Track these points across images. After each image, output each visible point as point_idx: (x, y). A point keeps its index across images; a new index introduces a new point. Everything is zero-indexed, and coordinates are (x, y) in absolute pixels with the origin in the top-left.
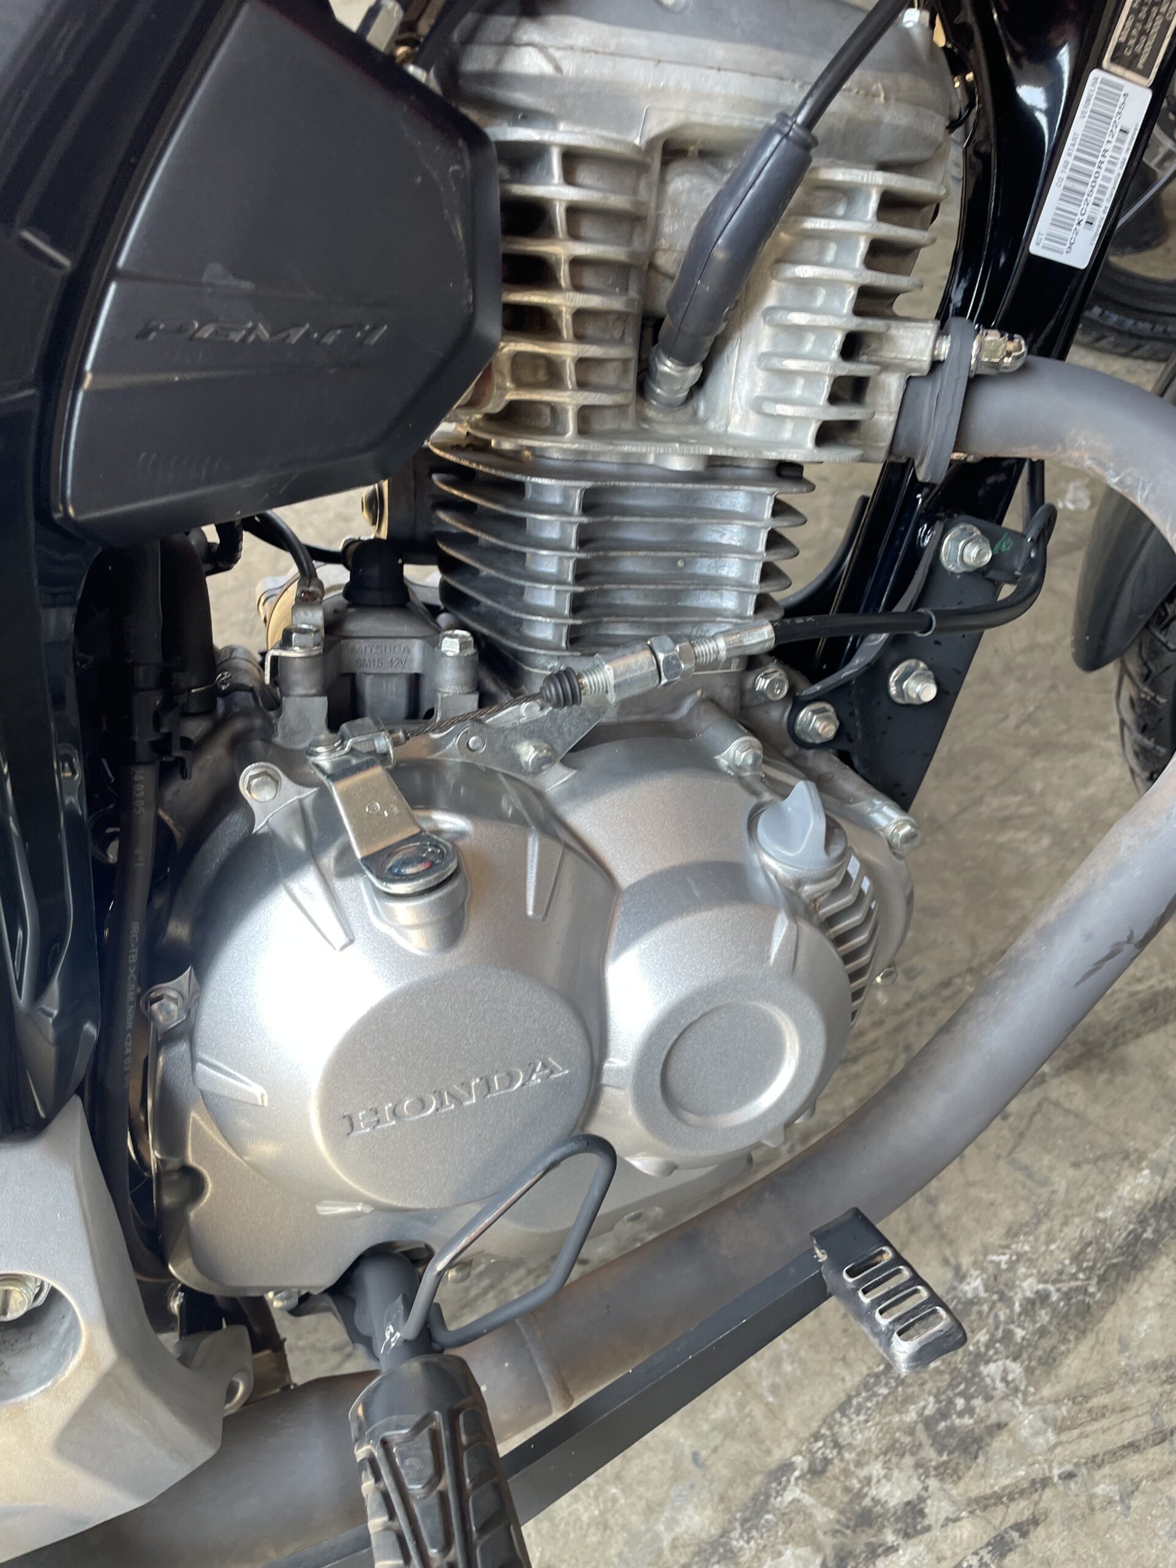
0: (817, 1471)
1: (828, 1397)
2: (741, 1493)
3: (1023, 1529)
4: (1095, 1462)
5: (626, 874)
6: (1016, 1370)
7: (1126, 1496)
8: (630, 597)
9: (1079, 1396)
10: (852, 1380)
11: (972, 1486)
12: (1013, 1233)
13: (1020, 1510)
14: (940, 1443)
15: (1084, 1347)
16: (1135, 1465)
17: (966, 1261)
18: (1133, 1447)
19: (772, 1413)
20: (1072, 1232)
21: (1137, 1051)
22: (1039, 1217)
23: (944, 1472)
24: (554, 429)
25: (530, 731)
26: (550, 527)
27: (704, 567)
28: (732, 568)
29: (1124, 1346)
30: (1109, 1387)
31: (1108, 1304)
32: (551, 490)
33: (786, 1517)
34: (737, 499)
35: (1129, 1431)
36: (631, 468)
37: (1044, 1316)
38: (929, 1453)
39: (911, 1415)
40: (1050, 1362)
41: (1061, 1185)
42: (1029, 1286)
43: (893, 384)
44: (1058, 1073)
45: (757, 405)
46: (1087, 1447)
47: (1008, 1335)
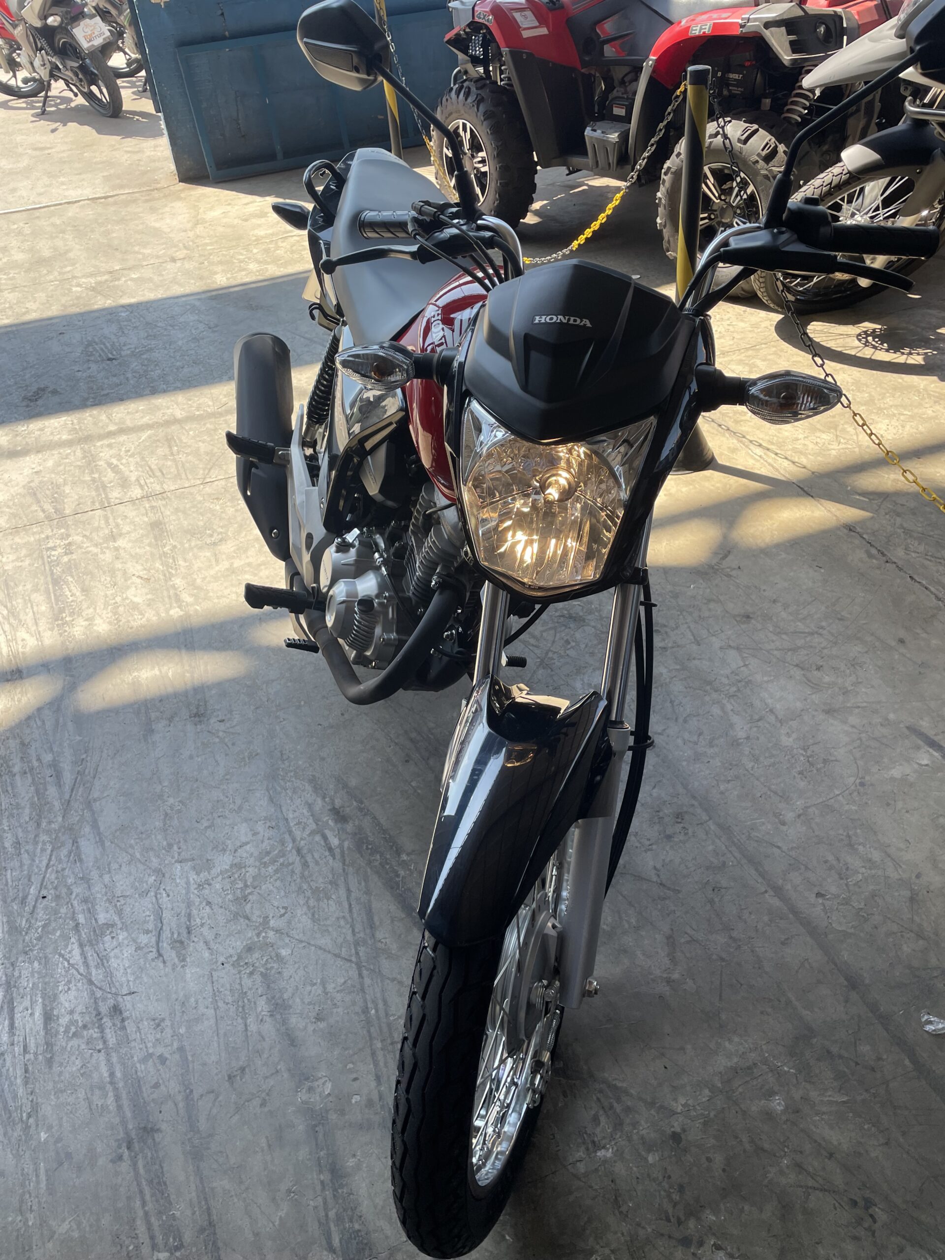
11: (348, 846)
13: (338, 856)
14: (360, 839)
15: (380, 884)
16: (343, 890)
17: (413, 857)
19: (377, 801)
23: (352, 839)
29: (378, 896)
30: (367, 888)
31: (392, 895)
33: (349, 801)
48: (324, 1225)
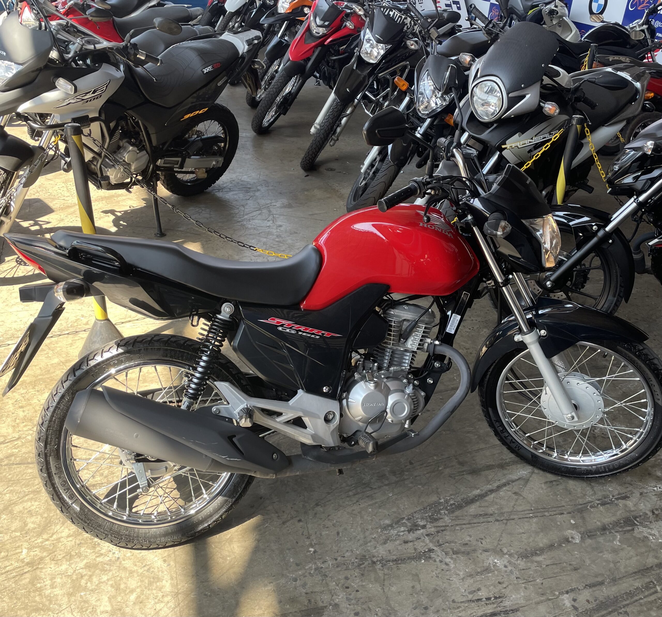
0: (409, 519)
1: (412, 511)
2: (396, 520)
3: (442, 531)
4: (457, 525)
5: (391, 389)
6: (446, 512)
7: (461, 530)
8: (395, 363)
9: (457, 517)
10: (417, 509)
11: (435, 524)
12: (451, 495)
13: (443, 528)
14: (431, 519)
15: (460, 511)
16: (464, 526)
17: (441, 497)
18: (464, 524)
19: (403, 511)
20: (462, 496)
21: (483, 473)
22: (457, 494)
23: (430, 522)
24: (390, 344)
25: (383, 374)
26: (388, 354)
27: (404, 361)
28: (407, 361)
29: (467, 512)
30: (462, 516)
31: (465, 507)
32: (388, 350)
33: (402, 524)
34: (408, 354)
35: (464, 522)
36: (397, 350)
37: (453, 506)
38: (429, 520)
39: (427, 515)
40: (453, 512)
41: (462, 490)
42: (452, 502)
43: (427, 344)
44: (466, 474)
45: (411, 345)
46: (456, 523)
47: (447, 508)
48: (625, 532)
